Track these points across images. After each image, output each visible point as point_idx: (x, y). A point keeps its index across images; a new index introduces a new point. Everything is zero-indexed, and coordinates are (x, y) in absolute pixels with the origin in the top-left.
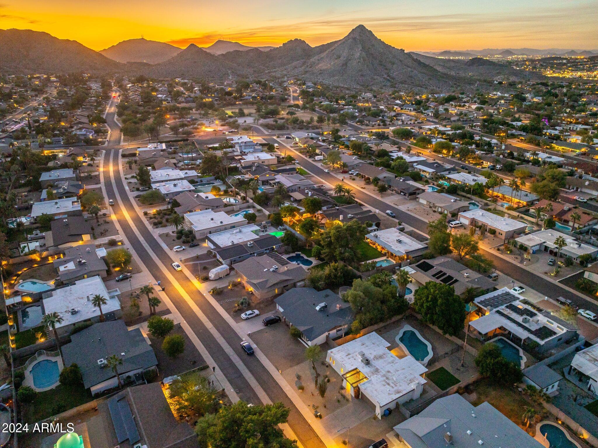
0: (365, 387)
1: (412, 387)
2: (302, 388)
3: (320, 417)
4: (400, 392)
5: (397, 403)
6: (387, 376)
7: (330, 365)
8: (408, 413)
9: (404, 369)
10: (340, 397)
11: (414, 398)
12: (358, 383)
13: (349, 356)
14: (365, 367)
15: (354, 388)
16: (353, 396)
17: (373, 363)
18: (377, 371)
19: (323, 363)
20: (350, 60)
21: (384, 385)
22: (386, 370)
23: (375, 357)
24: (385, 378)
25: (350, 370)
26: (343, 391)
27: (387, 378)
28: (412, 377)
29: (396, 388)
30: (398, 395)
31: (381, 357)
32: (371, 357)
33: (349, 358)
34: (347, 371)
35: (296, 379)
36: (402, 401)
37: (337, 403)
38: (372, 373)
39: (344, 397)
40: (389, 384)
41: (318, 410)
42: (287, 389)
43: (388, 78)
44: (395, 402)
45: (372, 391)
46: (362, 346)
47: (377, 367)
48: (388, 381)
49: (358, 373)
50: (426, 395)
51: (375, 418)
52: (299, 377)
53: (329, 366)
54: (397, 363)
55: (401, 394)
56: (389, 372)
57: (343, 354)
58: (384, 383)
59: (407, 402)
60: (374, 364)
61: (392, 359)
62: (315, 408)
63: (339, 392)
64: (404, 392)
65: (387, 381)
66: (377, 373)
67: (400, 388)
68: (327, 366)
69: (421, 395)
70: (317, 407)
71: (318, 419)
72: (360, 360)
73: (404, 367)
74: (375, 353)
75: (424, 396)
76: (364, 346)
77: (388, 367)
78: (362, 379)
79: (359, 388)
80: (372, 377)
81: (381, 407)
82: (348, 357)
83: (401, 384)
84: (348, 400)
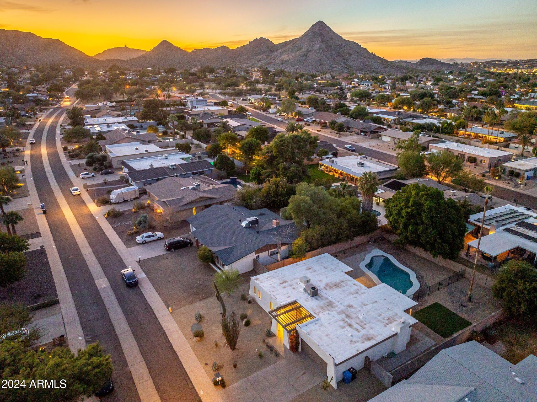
0: (309, 330)
1: (393, 329)
2: (199, 335)
3: (223, 384)
4: (372, 338)
5: (367, 359)
6: (347, 313)
7: (254, 300)
8: (387, 377)
9: (376, 302)
10: (264, 350)
11: (397, 351)
12: (296, 326)
13: (285, 285)
14: (310, 299)
15: (289, 332)
16: (288, 347)
17: (322, 294)
18: (330, 304)
19: (244, 298)
20: (310, 51)
21: (343, 328)
22: (346, 303)
23: (327, 285)
24: (344, 316)
25: (284, 303)
26: (270, 341)
27: (348, 316)
28: (391, 313)
29: (363, 332)
30: (368, 344)
31: (337, 285)
32: (320, 285)
33: (285, 287)
34: (278, 306)
35: (194, 321)
36: (374, 355)
37: (258, 360)
38: (322, 308)
39: (271, 348)
40: (350, 325)
41: (221, 372)
42: (175, 336)
43: (346, 66)
44: (363, 356)
45: (320, 338)
46: (308, 271)
47: (331, 299)
48: (349, 321)
49: (298, 308)
50: (417, 345)
51: (326, 387)
52: (200, 318)
53: (252, 302)
54: (363, 293)
55: (374, 342)
56: (350, 306)
57: (275, 282)
58: (342, 323)
59: (383, 357)
60: (325, 296)
61: (356, 287)
62: (217, 368)
63: (264, 341)
64: (379, 339)
65: (347, 320)
66: (329, 308)
67: (372, 332)
68: (250, 302)
69: (408, 345)
70: (221, 367)
71: (219, 387)
72: (302, 290)
73: (376, 300)
74: (326, 281)
75: (413, 348)
76: (311, 271)
77: (350, 300)
78: (305, 318)
79: (297, 332)
80: (321, 314)
81: (336, 365)
82: (283, 285)
83: (373, 325)
84: (277, 355)
